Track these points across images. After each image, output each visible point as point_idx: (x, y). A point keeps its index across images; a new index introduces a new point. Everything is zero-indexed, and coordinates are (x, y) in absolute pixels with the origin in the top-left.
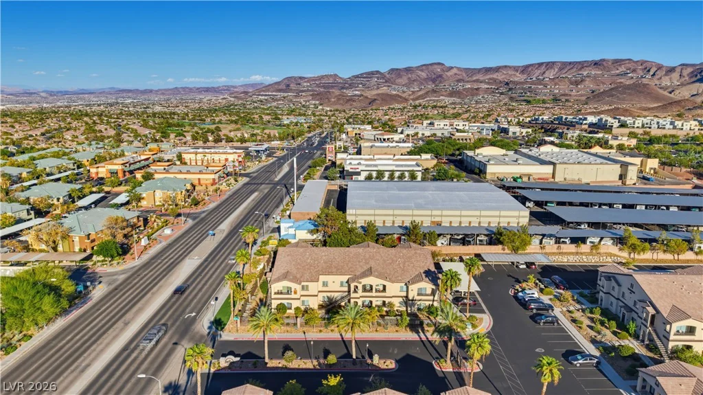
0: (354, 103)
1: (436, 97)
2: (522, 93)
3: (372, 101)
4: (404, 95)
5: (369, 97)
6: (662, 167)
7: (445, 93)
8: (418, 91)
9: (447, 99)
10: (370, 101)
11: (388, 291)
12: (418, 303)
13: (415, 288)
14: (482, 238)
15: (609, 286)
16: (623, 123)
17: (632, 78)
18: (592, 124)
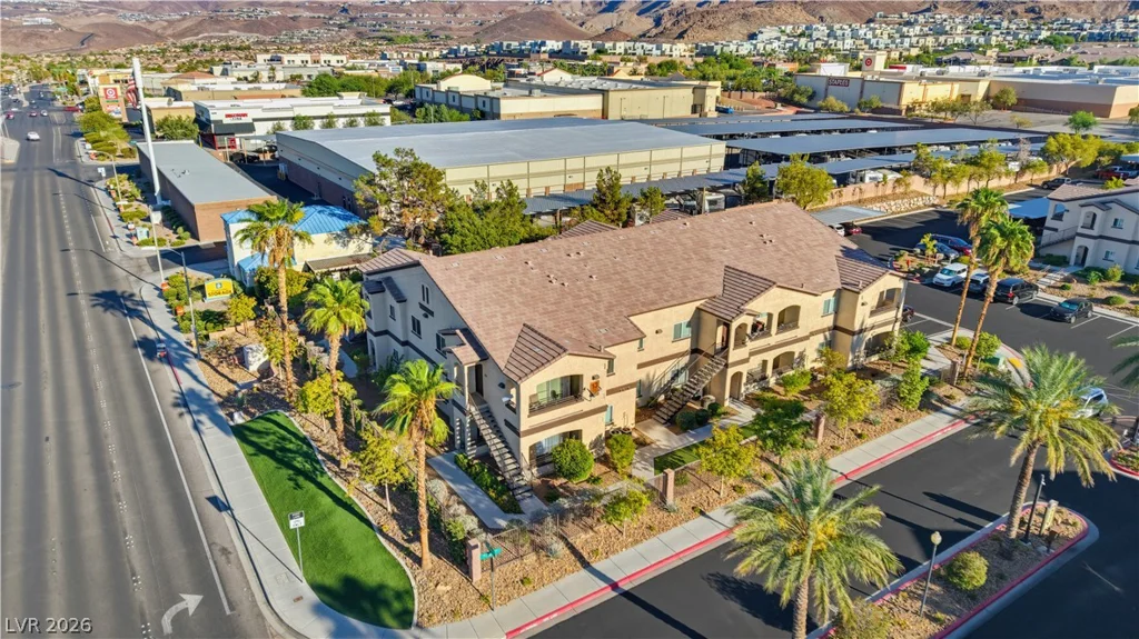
0: (44, 42)
1: (220, 31)
2: (375, 26)
3: (86, 39)
4: (152, 28)
5: (75, 29)
6: (727, 93)
7: (235, 25)
8: (179, 21)
9: (243, 36)
10: (82, 37)
11: (800, 323)
12: (869, 335)
13: (870, 296)
14: (714, 196)
15: (1105, 221)
16: (600, 47)
17: (527, 4)
18: (554, 52)
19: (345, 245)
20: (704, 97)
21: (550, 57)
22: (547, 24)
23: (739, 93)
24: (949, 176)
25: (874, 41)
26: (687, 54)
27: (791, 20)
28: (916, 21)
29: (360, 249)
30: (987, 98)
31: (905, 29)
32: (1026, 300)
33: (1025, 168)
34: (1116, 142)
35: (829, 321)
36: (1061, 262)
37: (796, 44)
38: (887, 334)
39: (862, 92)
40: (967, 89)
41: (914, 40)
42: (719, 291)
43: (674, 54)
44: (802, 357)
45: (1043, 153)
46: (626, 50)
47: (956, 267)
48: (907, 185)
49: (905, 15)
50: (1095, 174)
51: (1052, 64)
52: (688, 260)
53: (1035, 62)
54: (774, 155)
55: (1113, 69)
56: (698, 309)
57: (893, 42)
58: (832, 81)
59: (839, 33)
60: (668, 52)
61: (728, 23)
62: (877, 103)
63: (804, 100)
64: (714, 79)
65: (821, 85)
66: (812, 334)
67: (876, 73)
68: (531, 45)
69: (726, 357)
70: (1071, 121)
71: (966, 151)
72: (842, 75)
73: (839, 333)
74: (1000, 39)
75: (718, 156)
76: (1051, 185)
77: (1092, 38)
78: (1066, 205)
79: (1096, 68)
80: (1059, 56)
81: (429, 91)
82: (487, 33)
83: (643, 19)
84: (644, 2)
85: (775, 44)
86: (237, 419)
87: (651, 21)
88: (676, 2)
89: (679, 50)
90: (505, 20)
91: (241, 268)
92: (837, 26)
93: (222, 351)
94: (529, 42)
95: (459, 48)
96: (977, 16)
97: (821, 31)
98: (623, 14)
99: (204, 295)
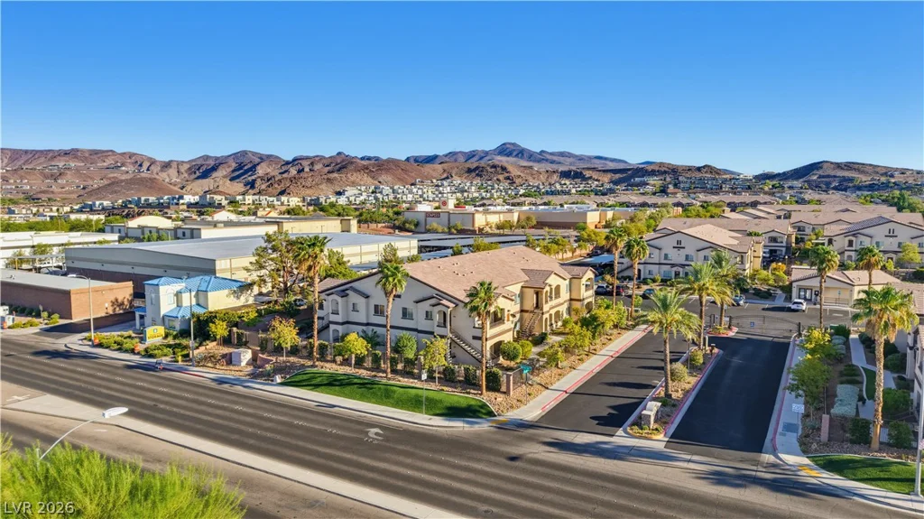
11: (561, 295)
12: (586, 302)
13: (584, 281)
16: (232, 200)
17: (127, 172)
18: (191, 204)
19: (238, 298)
21: (188, 207)
22: (150, 188)
23: (366, 225)
24: (548, 250)
27: (362, 183)
28: (443, 185)
29: (247, 301)
30: (520, 221)
31: (441, 189)
35: (568, 296)
37: (376, 199)
38: (591, 302)
39: (448, 221)
40: (506, 217)
42: (528, 278)
43: (291, 204)
44: (562, 314)
46: (253, 201)
49: (434, 181)
51: (541, 205)
52: (504, 267)
53: (529, 204)
56: (522, 287)
57: (437, 196)
58: (428, 215)
59: (400, 191)
60: (286, 203)
61: (317, 184)
62: (460, 227)
63: (413, 228)
65: (422, 218)
66: (565, 302)
68: (168, 199)
69: (542, 309)
72: (431, 211)
73: (573, 302)
77: (548, 193)
81: (122, 229)
82: (92, 195)
83: (236, 184)
84: (233, 171)
85: (362, 198)
86: (278, 379)
87: (242, 185)
88: (261, 171)
89: (294, 201)
90: (109, 185)
91: (166, 319)
92: (396, 187)
93: (210, 358)
94: (166, 197)
95: (94, 204)
96: (477, 181)
97: (387, 190)
98: (218, 180)
99: (142, 340)
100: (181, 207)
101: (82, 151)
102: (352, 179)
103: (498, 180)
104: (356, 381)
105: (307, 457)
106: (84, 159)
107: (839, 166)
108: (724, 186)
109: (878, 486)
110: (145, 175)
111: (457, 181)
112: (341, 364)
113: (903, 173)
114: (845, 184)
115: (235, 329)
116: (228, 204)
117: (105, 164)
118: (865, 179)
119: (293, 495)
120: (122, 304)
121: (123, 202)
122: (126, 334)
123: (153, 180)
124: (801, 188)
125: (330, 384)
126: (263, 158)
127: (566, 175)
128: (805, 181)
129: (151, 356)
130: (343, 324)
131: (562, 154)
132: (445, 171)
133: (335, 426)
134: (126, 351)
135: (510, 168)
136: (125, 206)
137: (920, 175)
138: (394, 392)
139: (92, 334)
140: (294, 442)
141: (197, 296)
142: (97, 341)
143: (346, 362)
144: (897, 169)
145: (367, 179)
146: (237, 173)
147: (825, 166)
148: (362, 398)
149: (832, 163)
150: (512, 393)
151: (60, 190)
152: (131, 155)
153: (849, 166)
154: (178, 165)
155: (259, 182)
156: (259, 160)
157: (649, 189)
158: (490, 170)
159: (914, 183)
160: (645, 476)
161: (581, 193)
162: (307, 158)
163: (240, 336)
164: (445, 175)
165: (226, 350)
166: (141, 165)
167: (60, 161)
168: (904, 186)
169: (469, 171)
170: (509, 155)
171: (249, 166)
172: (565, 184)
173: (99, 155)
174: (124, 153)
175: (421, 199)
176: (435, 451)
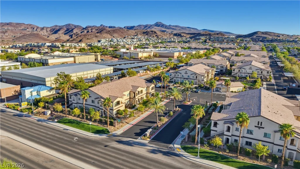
6: (102, 56)
11: (143, 92)
12: (151, 93)
13: (151, 88)
14: (116, 77)
15: (177, 75)
16: (62, 45)
17: (29, 31)
18: (49, 46)
19: (50, 92)
20: (97, 57)
21: (48, 47)
22: (37, 37)
23: (104, 56)
24: (153, 70)
25: (127, 43)
26: (85, 46)
27: (107, 37)
28: (135, 38)
29: (53, 93)
30: (153, 55)
31: (133, 40)
32: (169, 88)
33: (164, 68)
34: (176, 63)
35: (146, 92)
36: (172, 82)
37: (111, 44)
38: (154, 93)
39: (130, 55)
40: (150, 54)
41: (136, 42)
42: (132, 89)
43: (82, 46)
44: (144, 98)
45: (166, 65)
46: (69, 45)
47: (159, 84)
48: (147, 73)
49: (132, 36)
50: (174, 68)
51: (163, 48)
52: (126, 85)
53: (159, 47)
54: (121, 69)
55: (173, 49)
56: (130, 92)
57: (131, 43)
58: (124, 53)
59: (119, 41)
60: (80, 46)
61: (92, 38)
62: (134, 57)
63: (119, 57)
64: (98, 53)
65: (122, 54)
66: (144, 94)
67: (132, 51)
69: (135, 98)
70: (169, 59)
71: (154, 66)
72: (125, 51)
73: (148, 94)
74: (152, 42)
75: (112, 70)
76: (168, 71)
77: (168, 42)
78: (172, 73)
79: (170, 49)
80: (164, 46)
81: (23, 58)
82: (17, 39)
83: (66, 36)
84: (65, 31)
85: (106, 44)
86: (56, 120)
87: (68, 36)
88: (75, 31)
89: (83, 45)
90: (23, 36)
91: (28, 99)
92: (118, 39)
93: (39, 113)
94: (40, 43)
95: (16, 45)
96: (146, 37)
97: (115, 40)
98: (60, 34)
99: (21, 106)
100: (45, 47)
101: (13, 23)
102: (104, 36)
103: (153, 36)
104: (75, 122)
105: (55, 147)
106: (14, 26)
107: (263, 33)
108: (225, 40)
109: (191, 154)
110: (35, 32)
111: (140, 36)
112: (74, 116)
113: (283, 36)
114: (264, 39)
115: (46, 104)
116: (61, 46)
117: (21, 28)
118: (270, 38)
119: (47, 158)
120: (18, 91)
121: (26, 45)
122: (16, 103)
123: (38, 34)
124: (249, 41)
125: (69, 123)
126: (76, 27)
127: (175, 35)
128: (251, 39)
129: (22, 112)
130: (76, 103)
131: (176, 26)
132: (136, 33)
133: (66, 137)
134: (16, 110)
135: (157, 32)
136: (27, 46)
137: (288, 36)
138: (85, 126)
139: (6, 103)
140: (53, 142)
141: (37, 92)
142: (8, 106)
143: (75, 116)
144: (281, 34)
145: (109, 36)
146: (67, 32)
147: (258, 33)
148: (77, 127)
149: (261, 32)
150: (116, 126)
151: (6, 37)
152: (30, 25)
153: (266, 33)
154: (46, 29)
155: (73, 36)
156: (74, 27)
157: (201, 41)
158: (150, 33)
159: (285, 39)
160: (137, 152)
161: (179, 42)
162: (90, 27)
163: (48, 106)
164: (136, 34)
165: (43, 110)
166: (34, 29)
167: (5, 27)
168: (282, 41)
169: (144, 33)
170: (159, 26)
171: (71, 29)
172: (175, 38)
173: (19, 25)
174: (28, 24)
175: (126, 44)
176: (88, 144)
